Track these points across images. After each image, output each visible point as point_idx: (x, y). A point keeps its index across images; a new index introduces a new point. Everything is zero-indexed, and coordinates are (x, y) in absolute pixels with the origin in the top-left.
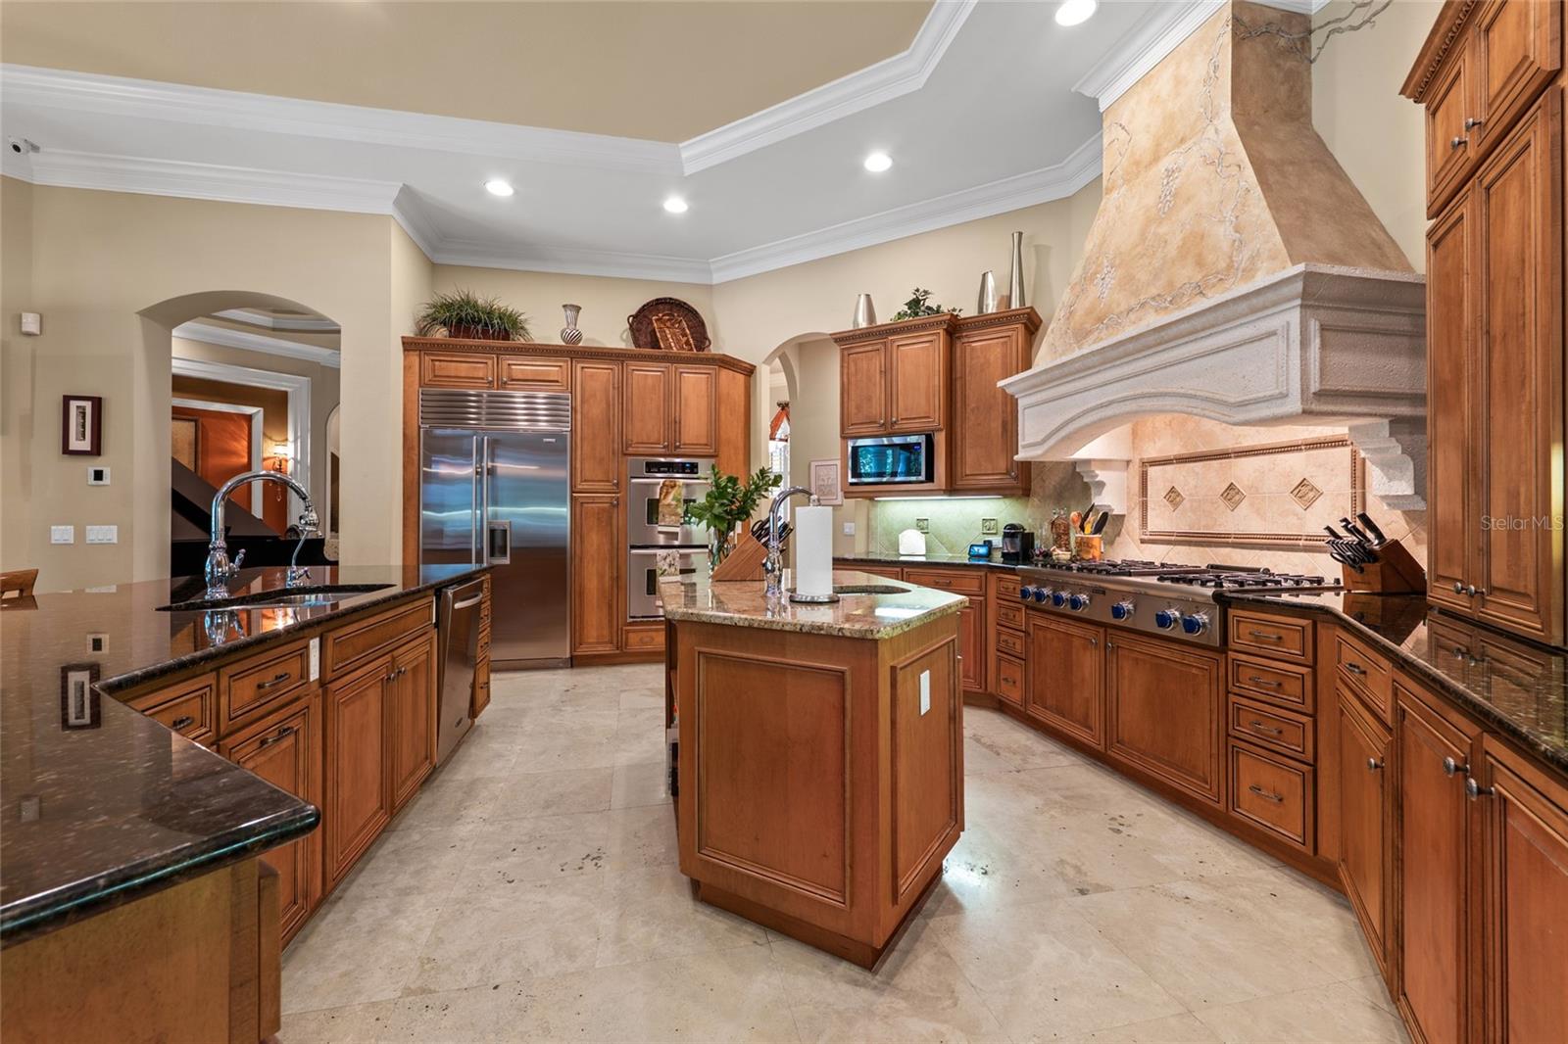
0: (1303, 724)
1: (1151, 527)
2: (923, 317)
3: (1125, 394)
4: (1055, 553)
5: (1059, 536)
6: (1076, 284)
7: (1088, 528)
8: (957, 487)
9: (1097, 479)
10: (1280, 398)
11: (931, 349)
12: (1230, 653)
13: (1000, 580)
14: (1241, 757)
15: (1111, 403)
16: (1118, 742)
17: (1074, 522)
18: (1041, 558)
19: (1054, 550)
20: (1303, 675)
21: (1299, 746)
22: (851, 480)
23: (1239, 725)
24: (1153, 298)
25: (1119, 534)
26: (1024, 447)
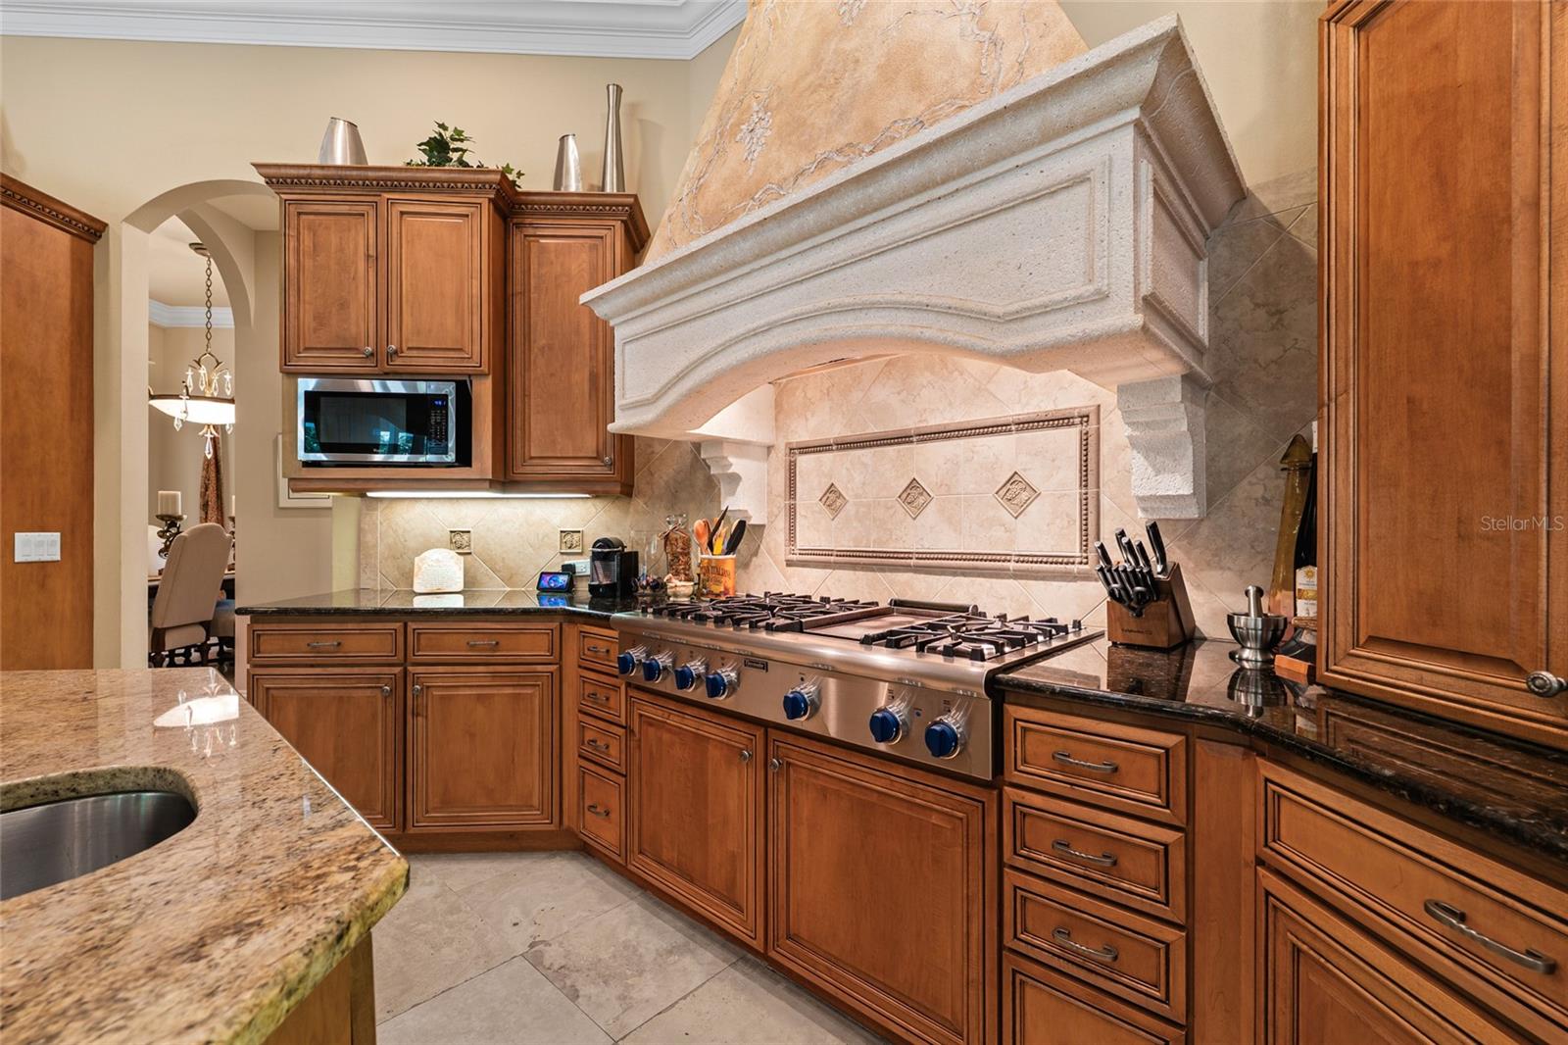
0: (1168, 946)
1: (800, 544)
2: (449, 171)
3: (797, 310)
4: (670, 585)
5: (675, 556)
6: (707, 143)
7: (720, 545)
8: (518, 478)
9: (730, 471)
10: (1094, 301)
11: (466, 232)
12: (1007, 789)
13: (584, 635)
14: (1029, 992)
15: (770, 328)
16: (789, 937)
17: (698, 536)
18: (648, 591)
19: (669, 581)
20: (1166, 846)
21: (1156, 986)
22: (302, 455)
23: (1025, 930)
24: (839, 151)
25: (756, 554)
26: (624, 408)
